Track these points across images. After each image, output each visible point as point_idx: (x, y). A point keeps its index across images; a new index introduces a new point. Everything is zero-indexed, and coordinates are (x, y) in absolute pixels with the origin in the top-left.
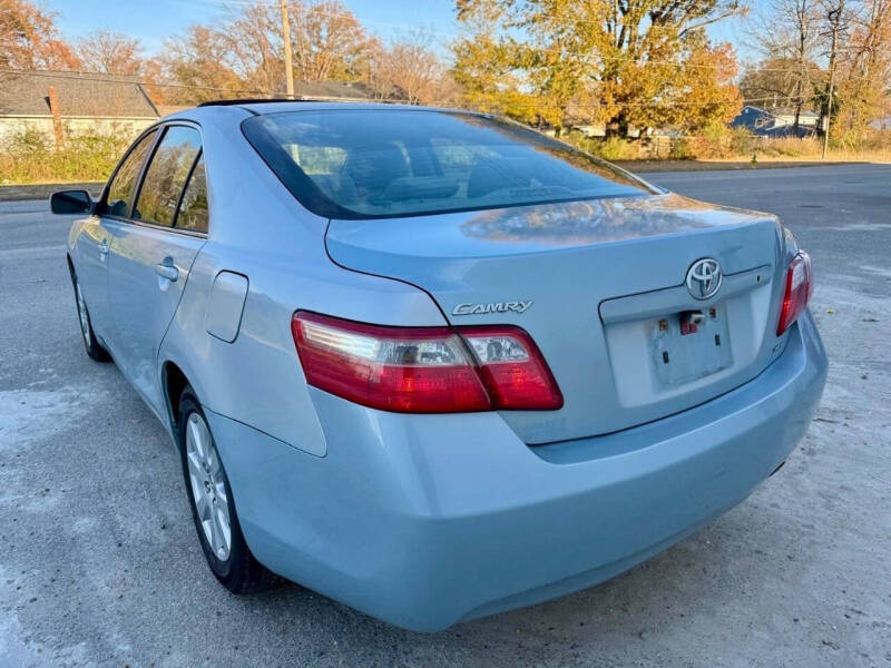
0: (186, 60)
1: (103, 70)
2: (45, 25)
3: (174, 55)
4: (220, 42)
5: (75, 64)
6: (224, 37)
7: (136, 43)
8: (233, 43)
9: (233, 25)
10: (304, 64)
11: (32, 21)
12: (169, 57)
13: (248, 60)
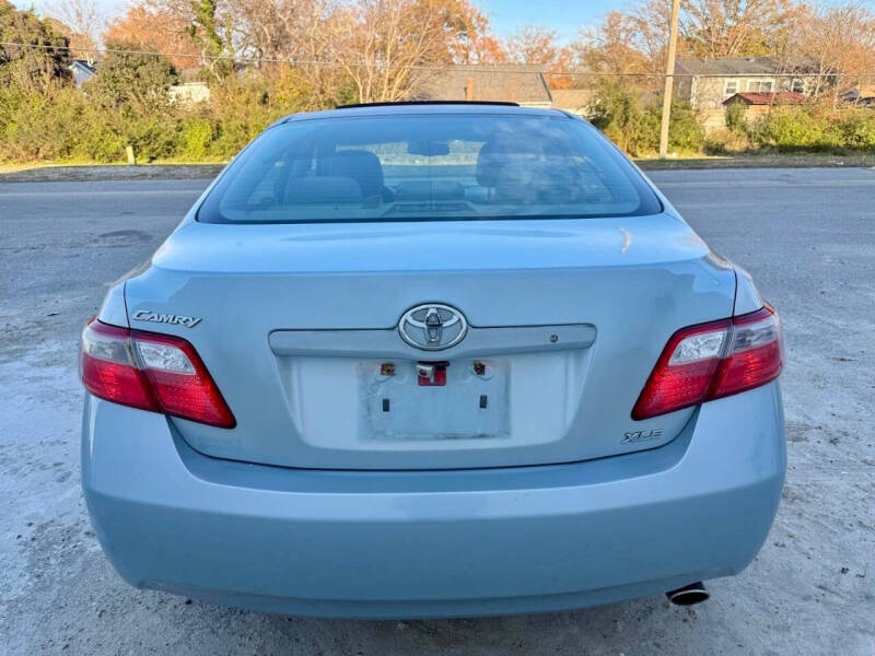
0: (595, 46)
1: (523, 60)
2: (482, 23)
3: (585, 42)
4: (631, 25)
5: (500, 56)
6: (635, 19)
7: (554, 32)
8: (642, 24)
9: (645, 7)
10: (713, 40)
11: (474, 21)
12: (581, 43)
13: (655, 40)
